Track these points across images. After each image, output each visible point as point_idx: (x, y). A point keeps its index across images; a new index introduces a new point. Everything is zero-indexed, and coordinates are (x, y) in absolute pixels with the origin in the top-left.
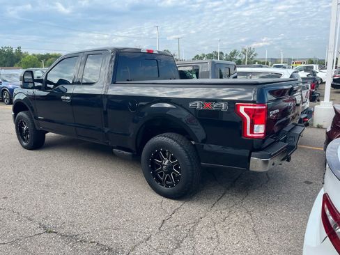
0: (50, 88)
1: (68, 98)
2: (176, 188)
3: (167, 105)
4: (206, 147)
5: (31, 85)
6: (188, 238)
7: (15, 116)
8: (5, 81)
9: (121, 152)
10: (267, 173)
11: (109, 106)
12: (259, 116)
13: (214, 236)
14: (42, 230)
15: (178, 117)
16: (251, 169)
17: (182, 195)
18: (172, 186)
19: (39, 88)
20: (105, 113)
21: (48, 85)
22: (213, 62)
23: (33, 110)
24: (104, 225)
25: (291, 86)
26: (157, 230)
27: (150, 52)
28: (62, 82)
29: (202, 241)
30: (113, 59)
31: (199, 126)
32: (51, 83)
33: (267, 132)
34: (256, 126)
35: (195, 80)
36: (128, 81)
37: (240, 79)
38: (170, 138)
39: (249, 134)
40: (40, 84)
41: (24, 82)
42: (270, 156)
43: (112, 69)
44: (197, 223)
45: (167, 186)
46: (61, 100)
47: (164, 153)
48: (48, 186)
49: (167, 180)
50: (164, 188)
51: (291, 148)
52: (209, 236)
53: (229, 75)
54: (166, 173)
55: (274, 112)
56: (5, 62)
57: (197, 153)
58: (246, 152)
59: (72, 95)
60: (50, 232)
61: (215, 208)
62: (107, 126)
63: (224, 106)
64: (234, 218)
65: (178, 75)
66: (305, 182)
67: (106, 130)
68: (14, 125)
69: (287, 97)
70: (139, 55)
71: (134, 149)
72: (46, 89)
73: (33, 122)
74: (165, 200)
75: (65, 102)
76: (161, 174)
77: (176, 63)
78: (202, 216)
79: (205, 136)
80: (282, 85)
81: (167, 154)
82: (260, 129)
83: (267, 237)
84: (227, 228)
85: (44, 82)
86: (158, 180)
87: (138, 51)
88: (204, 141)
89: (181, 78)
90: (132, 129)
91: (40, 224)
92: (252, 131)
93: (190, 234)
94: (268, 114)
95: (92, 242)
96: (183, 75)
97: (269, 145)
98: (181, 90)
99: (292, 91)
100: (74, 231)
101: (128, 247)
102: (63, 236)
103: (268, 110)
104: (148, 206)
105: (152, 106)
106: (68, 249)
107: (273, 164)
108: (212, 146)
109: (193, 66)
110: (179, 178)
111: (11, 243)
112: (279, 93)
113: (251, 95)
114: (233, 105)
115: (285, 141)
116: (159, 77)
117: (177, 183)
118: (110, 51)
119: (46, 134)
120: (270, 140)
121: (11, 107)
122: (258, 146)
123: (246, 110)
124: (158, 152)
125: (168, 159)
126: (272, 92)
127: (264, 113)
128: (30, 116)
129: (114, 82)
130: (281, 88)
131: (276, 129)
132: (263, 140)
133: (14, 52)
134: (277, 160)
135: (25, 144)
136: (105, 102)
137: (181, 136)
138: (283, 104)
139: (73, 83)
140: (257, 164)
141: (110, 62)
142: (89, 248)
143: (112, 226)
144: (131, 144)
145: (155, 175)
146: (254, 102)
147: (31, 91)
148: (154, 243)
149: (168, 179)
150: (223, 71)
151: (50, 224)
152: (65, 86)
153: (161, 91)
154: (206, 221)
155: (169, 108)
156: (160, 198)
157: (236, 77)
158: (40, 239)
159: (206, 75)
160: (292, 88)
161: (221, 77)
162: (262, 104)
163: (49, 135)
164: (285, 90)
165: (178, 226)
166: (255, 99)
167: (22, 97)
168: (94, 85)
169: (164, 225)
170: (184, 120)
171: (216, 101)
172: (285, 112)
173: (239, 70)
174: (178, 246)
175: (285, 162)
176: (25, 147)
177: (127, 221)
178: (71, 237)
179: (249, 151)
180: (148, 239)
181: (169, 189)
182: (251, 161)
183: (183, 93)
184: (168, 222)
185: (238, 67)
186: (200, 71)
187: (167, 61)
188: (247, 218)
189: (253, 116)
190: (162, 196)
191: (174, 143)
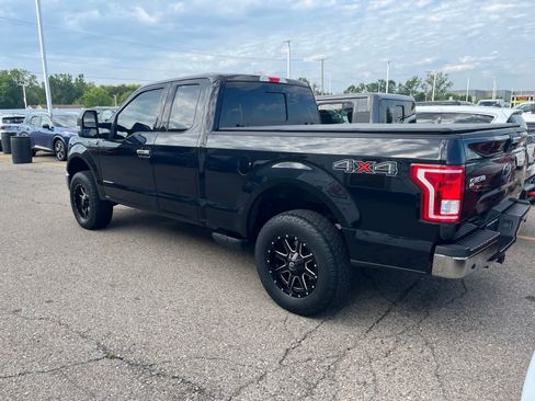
0: (122, 137)
1: (147, 152)
2: (309, 297)
3: (299, 166)
4: (360, 234)
5: (93, 132)
6: (326, 381)
7: (70, 178)
8: (59, 126)
9: (225, 237)
10: (462, 280)
11: (207, 166)
12: (450, 185)
13: (370, 381)
14: (101, 354)
15: (315, 185)
16: (434, 273)
17: (321, 307)
18: (303, 295)
19: (105, 136)
20: (202, 176)
21: (119, 133)
22: (376, 97)
23: (95, 170)
24: (193, 351)
25: (508, 137)
26: (276, 365)
27: (274, 81)
28: (139, 127)
29: (349, 387)
30: (216, 92)
31: (349, 200)
32: (123, 129)
33: (463, 213)
34: (444, 202)
35: (346, 126)
36: (238, 127)
37: (421, 125)
38: (301, 217)
39: (432, 215)
40: (106, 131)
41: (83, 127)
42: (469, 253)
43: (213, 108)
44: (341, 356)
45: (295, 295)
46: (137, 155)
47: (291, 241)
48: (113, 286)
49: (295, 285)
50: (289, 297)
51: (506, 241)
52: (361, 379)
53: (403, 119)
54: (293, 274)
55: (477, 179)
56: (60, 97)
57: (344, 243)
58: (426, 245)
59: (153, 148)
60: (113, 357)
61: (371, 335)
62: (203, 197)
63: (390, 168)
64: (403, 352)
65: (318, 117)
66: (528, 298)
67: (203, 203)
68: (69, 192)
69: (500, 155)
70: (258, 85)
71: (245, 235)
72: (114, 138)
73: (95, 188)
74: (292, 316)
75: (143, 159)
76: (286, 276)
77: (316, 98)
78: (350, 345)
79: (358, 215)
80: (492, 135)
81: (296, 243)
82: (451, 208)
83: (458, 388)
84: (390, 368)
85: (113, 128)
86: (281, 284)
87: (255, 80)
88: (356, 225)
89: (323, 123)
90: (243, 203)
91: (98, 344)
92: (437, 211)
93: (329, 375)
94: (466, 182)
95: (174, 377)
96: (327, 117)
97: (462, 238)
98: (324, 141)
99: (509, 145)
100: (149, 358)
101: (231, 389)
102: (131, 364)
103: (467, 176)
104: (264, 324)
105: (274, 166)
106: (138, 386)
107: (473, 267)
108: (369, 232)
109: (344, 103)
110: (314, 282)
111: (53, 372)
112: (487, 148)
113: (438, 151)
114: (407, 167)
115: (495, 228)
116: (287, 121)
117: (311, 291)
118: (212, 81)
119: (115, 207)
120: (468, 227)
121: (64, 165)
122: (447, 236)
123: (427, 176)
124: (283, 238)
125: (298, 251)
126: (474, 147)
127: (459, 181)
128: (92, 179)
129: (216, 129)
130: (491, 139)
131: (480, 208)
132: (457, 225)
133: (73, 82)
134: (480, 260)
135: (83, 220)
136: (202, 159)
137: (320, 216)
138: (493, 166)
139: (155, 130)
140: (444, 264)
141: (212, 97)
142: (170, 386)
143: (206, 354)
144: (239, 227)
145: (276, 275)
146: (442, 162)
147: (94, 141)
148: (271, 385)
149: (297, 283)
150: (392, 111)
151: (113, 344)
152: (144, 134)
153: (291, 143)
154: (356, 354)
155: (301, 171)
156: (283, 313)
157: (414, 121)
158: (96, 368)
159: (364, 118)
160: (509, 141)
161: (389, 121)
162: (457, 166)
163: (119, 208)
164: (498, 143)
165: (310, 359)
166: (445, 157)
167: (81, 150)
168: (186, 133)
169: (289, 356)
170: (324, 190)
171: (378, 160)
172: (496, 180)
173: (419, 109)
174: (310, 392)
175: (495, 264)
176: (85, 226)
177: (230, 346)
178: (143, 367)
179: (431, 243)
180: (261, 378)
181: (298, 300)
182: (435, 262)
183: (326, 145)
184: (294, 352)
185: (419, 105)
186: (355, 111)
187: (301, 95)
188: (426, 353)
189: (440, 186)
190: (287, 309)
191: (307, 227)
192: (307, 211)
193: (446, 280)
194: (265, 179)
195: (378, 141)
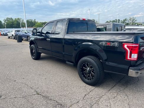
0: (43, 35)
1: (49, 39)
2: (92, 81)
3: (90, 43)
4: (107, 63)
5: (36, 34)
6: (96, 104)
7: (30, 46)
8: (29, 33)
9: (69, 63)
10: (138, 77)
11: (65, 43)
12: (135, 49)
13: (109, 105)
14: (35, 93)
15: (95, 49)
16: (129, 75)
17: (95, 84)
18: (91, 80)
19: (39, 35)
20: (63, 46)
21: (42, 34)
22: (114, 24)
23: (36, 44)
24: (60, 94)
26: (82, 99)
27: (84, 20)
28: (48, 33)
30: (68, 23)
31: (104, 53)
32: (43, 33)
33: (138, 58)
34: (133, 55)
35: (105, 32)
36: (74, 32)
37: (127, 32)
38: (90, 58)
39: (129, 58)
40: (39, 34)
41: (33, 33)
42: (140, 70)
43: (67, 28)
44: (101, 97)
45: (88, 79)
46: (47, 40)
47: (87, 65)
48: (40, 75)
50: (87, 80)
52: (106, 104)
53: (121, 30)
54: (88, 74)
55: (143, 48)
56: (30, 25)
57: (103, 65)
58: (126, 67)
59: (51, 38)
60: (38, 94)
61: (110, 92)
62: (64, 52)
63: (116, 44)
64: (119, 97)
65: (96, 30)
67: (64, 53)
68: (30, 50)
70: (79, 21)
71: (75, 63)
72: (41, 36)
73: (36, 49)
74: (87, 85)
76: (86, 74)
77: (96, 24)
78: (103, 94)
79: (106, 58)
81: (89, 65)
82: (135, 56)
84: (115, 102)
86: (84, 76)
87: (79, 19)
88: (106, 60)
90: (74, 53)
91: (35, 90)
92: (130, 57)
93: (97, 103)
94: (139, 48)
95: (54, 101)
96: (99, 30)
97: (138, 65)
100: (48, 95)
101: (69, 105)
102: (43, 96)
103: (140, 47)
104: (79, 87)
105: (83, 43)
106: (44, 102)
107: (141, 74)
108: (110, 63)
109: (104, 26)
110: (94, 76)
111: (23, 97)
113: (131, 39)
114: (121, 44)
117: (92, 79)
120: (140, 62)
121: (29, 43)
123: (127, 46)
124: (85, 64)
125: (89, 67)
126: (142, 38)
127: (137, 48)
128: (35, 46)
129: (67, 33)
132: (136, 61)
133: (33, 21)
134: (143, 72)
135: (33, 57)
136: (63, 41)
137: (96, 58)
139: (51, 33)
140: (132, 73)
141: (66, 24)
142: (53, 103)
143: (63, 95)
144: (73, 60)
145: (83, 74)
146: (132, 43)
147: (36, 36)
148: (80, 104)
149: (89, 76)
150: (118, 28)
151: (39, 91)
152: (49, 35)
154: (105, 97)
155: (91, 45)
156: (85, 84)
157: (125, 31)
158: (34, 97)
159: (110, 30)
161: (117, 31)
162: (137, 44)
163: (42, 54)
165: (92, 98)
166: (133, 41)
167: (33, 39)
168: (59, 34)
169: (86, 97)
170: (97, 51)
171: (113, 42)
176: (34, 59)
177: (70, 93)
178: (46, 97)
179: (128, 67)
180: (78, 102)
181: (89, 81)
182: (129, 71)
183: (100, 38)
184: (87, 95)
185: (127, 26)
186: (107, 28)
187: (92, 24)
188: (126, 98)
189: (131, 50)
190: (86, 83)
191: (92, 61)
193: (133, 77)
194: (81, 47)
195: (114, 36)
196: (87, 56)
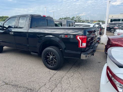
1: (12, 33)
2: (55, 66)
3: (51, 36)
4: (66, 51)
6: (60, 84)
9: (34, 53)
10: (86, 60)
11: (28, 36)
12: (84, 40)
13: (69, 82)
14: (4, 84)
16: (81, 58)
17: (57, 68)
18: (53, 65)
20: (28, 39)
21: (4, 28)
22: (67, 21)
24: (28, 81)
25: (94, 30)
26: (48, 81)
27: (44, 16)
28: (9, 27)
29: (65, 84)
30: (30, 19)
31: (63, 44)
33: (87, 46)
34: (83, 43)
35: (60, 27)
36: (36, 27)
38: (52, 48)
39: (80, 46)
40: (1, 28)
42: (88, 54)
43: (30, 23)
44: (62, 78)
45: (51, 65)
46: (10, 34)
47: (50, 53)
48: (5, 67)
49: (51, 63)
50: (50, 66)
51: (94, 51)
52: (67, 82)
53: (73, 25)
54: (51, 61)
55: (89, 38)
57: (62, 53)
59: (14, 32)
60: (7, 84)
61: (68, 73)
63: (72, 37)
64: (75, 76)
65: (54, 25)
67: (28, 45)
69: (93, 33)
71: (39, 53)
72: (3, 29)
74: (51, 70)
76: (49, 61)
77: (54, 21)
78: (64, 75)
79: (65, 47)
80: (92, 29)
82: (84, 45)
83: (86, 82)
84: (73, 79)
85: (3, 27)
86: (48, 63)
87: (40, 16)
88: (65, 49)
89: (56, 26)
90: (38, 45)
91: (3, 81)
92: (82, 45)
93: (60, 82)
97: (87, 50)
98: (55, 30)
99: (95, 31)
100: (17, 83)
101: (38, 88)
102: (12, 85)
104: (44, 73)
105: (46, 36)
106: (15, 90)
107: (89, 57)
109: (60, 22)
110: (56, 62)
112: (90, 32)
113: (81, 32)
114: (75, 36)
115: (92, 48)
116: (48, 26)
117: (55, 64)
118: (29, 16)
120: (87, 48)
122: (83, 51)
124: (48, 53)
125: (52, 56)
126: (88, 32)
127: (86, 39)
129: (31, 27)
130: (91, 30)
131: (89, 45)
132: (85, 48)
137: (57, 47)
138: (92, 36)
139: (14, 28)
140: (83, 57)
141: (29, 20)
142: (23, 89)
143: (31, 81)
144: (38, 51)
145: (47, 61)
146: (82, 35)
148: (47, 86)
149: (52, 63)
150: (70, 24)
151: (7, 81)
152: (11, 29)
153: (47, 31)
154: (66, 77)
156: (48, 70)
157: (75, 26)
158: (3, 87)
159: (64, 25)
160: (95, 30)
161: (70, 26)
162: (85, 36)
163: (5, 47)
164: (92, 31)
165: (56, 79)
166: (83, 34)
170: (57, 42)
171: (69, 35)
172: (92, 39)
173: (76, 24)
174: (56, 86)
175: (92, 56)
177: (37, 78)
178: (16, 86)
179: (80, 52)
180: (45, 85)
181: (52, 66)
182: (81, 56)
183: (56, 31)
184: (52, 78)
186: (62, 24)
187: (50, 20)
188: (80, 75)
189: (82, 40)
190: (50, 69)
191: (54, 50)
192: (54, 47)
193: (84, 60)
194: (43, 39)
195: (67, 30)
196: (50, 47)
